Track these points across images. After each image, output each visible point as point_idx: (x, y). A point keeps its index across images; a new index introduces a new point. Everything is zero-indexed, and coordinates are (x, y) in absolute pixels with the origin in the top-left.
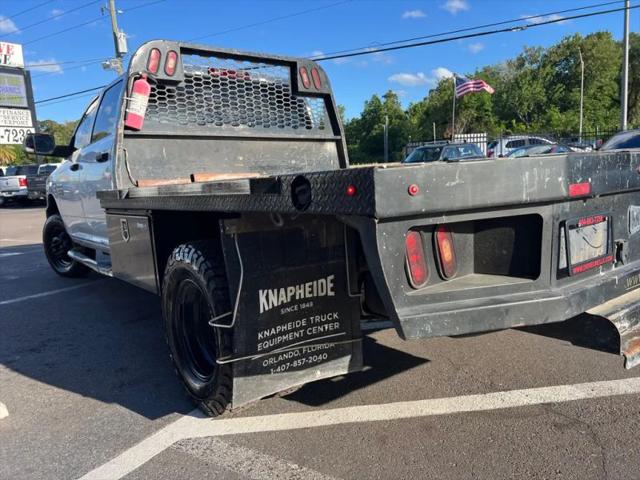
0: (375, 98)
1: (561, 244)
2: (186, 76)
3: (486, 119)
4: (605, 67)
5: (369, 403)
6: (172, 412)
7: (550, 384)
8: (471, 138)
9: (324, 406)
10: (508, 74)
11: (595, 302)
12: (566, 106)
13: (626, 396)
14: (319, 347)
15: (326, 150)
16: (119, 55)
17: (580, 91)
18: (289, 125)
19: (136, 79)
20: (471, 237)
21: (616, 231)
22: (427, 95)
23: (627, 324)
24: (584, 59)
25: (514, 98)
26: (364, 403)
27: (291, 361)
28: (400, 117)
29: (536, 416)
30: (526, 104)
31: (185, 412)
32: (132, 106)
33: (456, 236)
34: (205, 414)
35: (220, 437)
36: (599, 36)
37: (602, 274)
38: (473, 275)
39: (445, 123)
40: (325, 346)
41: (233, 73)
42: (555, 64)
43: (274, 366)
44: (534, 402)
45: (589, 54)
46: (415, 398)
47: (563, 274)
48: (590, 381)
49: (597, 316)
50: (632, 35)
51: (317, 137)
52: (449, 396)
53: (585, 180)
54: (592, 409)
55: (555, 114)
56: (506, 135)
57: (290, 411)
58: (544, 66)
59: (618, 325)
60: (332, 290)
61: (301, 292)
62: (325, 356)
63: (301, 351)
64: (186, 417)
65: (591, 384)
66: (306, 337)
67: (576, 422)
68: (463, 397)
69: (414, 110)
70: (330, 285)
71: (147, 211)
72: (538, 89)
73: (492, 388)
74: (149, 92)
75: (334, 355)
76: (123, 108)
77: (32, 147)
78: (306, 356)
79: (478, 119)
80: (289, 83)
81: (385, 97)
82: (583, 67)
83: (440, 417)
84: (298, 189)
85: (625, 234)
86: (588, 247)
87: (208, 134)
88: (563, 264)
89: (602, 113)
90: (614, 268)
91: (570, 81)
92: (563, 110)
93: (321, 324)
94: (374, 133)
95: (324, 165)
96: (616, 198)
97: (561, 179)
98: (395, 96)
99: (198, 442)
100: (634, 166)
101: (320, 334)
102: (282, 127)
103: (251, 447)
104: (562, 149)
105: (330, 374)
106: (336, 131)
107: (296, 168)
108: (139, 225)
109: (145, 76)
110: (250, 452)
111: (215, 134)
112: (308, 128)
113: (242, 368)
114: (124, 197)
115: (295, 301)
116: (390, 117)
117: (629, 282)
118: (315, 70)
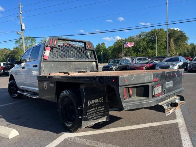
0: (99, 44)
1: (153, 91)
2: (59, 45)
3: (131, 51)
4: (162, 38)
6: (62, 132)
7: (151, 122)
8: (127, 58)
9: (100, 129)
10: (136, 39)
11: (160, 102)
12: (152, 48)
13: (168, 124)
14: (100, 114)
15: (93, 64)
16: (22, 30)
17: (156, 45)
18: (84, 58)
19: (47, 47)
20: (135, 89)
21: (163, 87)
22: (114, 44)
23: (166, 107)
24: (157, 36)
25: (138, 46)
27: (94, 117)
28: (106, 50)
29: (149, 129)
30: (141, 47)
31: (66, 132)
32: (46, 53)
33: (133, 89)
34: (71, 132)
35: (76, 137)
36: (160, 29)
37: (161, 96)
38: (136, 97)
39: (119, 52)
40: (101, 114)
41: (70, 44)
42: (149, 37)
43: (90, 119)
44: (148, 126)
45: (158, 34)
46: (121, 127)
47: (153, 96)
48: (160, 121)
49: (161, 105)
50: (169, 29)
51: (91, 61)
53: (157, 78)
54: (161, 127)
55: (149, 50)
56: (137, 56)
57: (91, 131)
58: (146, 37)
59: (164, 107)
60: (103, 100)
61: (96, 101)
62: (101, 116)
64: (66, 133)
65: (160, 122)
66: (97, 112)
67: (157, 130)
68: (132, 126)
69: (110, 48)
70: (102, 99)
71: (54, 81)
72: (145, 44)
73: (138, 124)
74: (50, 50)
75: (103, 116)
76: (43, 54)
77: (10, 62)
78: (97, 116)
79: (128, 51)
80: (84, 47)
81: (101, 44)
82: (156, 38)
83: (127, 130)
84: (101, 79)
85: (165, 89)
86: (158, 91)
87: (64, 60)
88: (153, 95)
89: (162, 50)
90: (163, 95)
91: (153, 41)
92: (151, 50)
93: (100, 109)
94: (99, 54)
95: (93, 68)
96: (163, 81)
97: (152, 78)
98: (105, 44)
99: (71, 138)
100: (166, 75)
101: (100, 111)
102: (82, 58)
103: (84, 138)
104: (152, 61)
105: (102, 121)
106: (96, 59)
107: (85, 69)
108: (51, 85)
109: (49, 46)
110: (85, 140)
111: (66, 60)
112: (89, 58)
113: (84, 119)
114: (47, 78)
115: (95, 103)
116: (103, 50)
117: (166, 98)
118: (91, 44)
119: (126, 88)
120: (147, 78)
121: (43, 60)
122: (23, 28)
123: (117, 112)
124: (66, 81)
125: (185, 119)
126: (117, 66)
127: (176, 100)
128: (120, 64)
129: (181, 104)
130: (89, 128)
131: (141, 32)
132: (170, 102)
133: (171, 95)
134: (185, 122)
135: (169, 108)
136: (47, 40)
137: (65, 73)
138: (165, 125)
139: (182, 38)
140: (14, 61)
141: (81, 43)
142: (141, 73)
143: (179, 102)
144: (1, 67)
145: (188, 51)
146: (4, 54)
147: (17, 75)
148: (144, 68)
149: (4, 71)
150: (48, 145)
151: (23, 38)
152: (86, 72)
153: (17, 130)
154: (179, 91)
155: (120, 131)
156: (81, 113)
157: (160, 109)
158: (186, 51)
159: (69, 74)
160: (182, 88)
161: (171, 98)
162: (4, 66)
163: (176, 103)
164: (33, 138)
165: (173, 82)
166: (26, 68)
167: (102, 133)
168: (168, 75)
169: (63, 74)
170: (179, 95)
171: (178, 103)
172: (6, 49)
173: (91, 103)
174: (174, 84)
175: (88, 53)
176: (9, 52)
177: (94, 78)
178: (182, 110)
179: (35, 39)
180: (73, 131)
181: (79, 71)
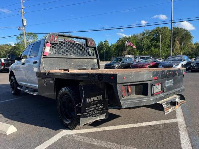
0: (101, 42)
1: (152, 89)
2: (59, 42)
3: (134, 50)
4: (166, 36)
5: (109, 126)
6: (61, 129)
7: (151, 121)
8: (130, 56)
9: (98, 126)
10: (140, 37)
11: (159, 101)
14: (99, 112)
15: (94, 61)
16: (23, 26)
17: (160, 43)
18: (85, 55)
19: (47, 43)
20: (134, 87)
21: (163, 86)
22: (117, 42)
23: (166, 106)
24: (161, 34)
25: (142, 44)
26: (108, 126)
27: (93, 115)
28: (109, 48)
29: (148, 128)
30: (145, 46)
32: (46, 50)
33: (131, 87)
34: (70, 129)
35: (75, 134)
36: (165, 28)
37: (160, 95)
38: (135, 95)
40: (100, 112)
41: (71, 41)
42: (153, 35)
43: (89, 116)
44: (147, 125)
47: (152, 95)
49: (160, 104)
50: (173, 28)
51: (92, 58)
52: (128, 124)
53: (156, 76)
54: (160, 126)
55: (153, 49)
58: (150, 35)
59: (164, 106)
60: (102, 98)
61: (95, 98)
62: (100, 114)
63: (95, 113)
64: (65, 130)
65: (160, 121)
66: (96, 109)
67: (157, 129)
68: (132, 124)
69: (113, 46)
70: (102, 97)
71: (54, 78)
72: (148, 42)
73: (138, 122)
74: (50, 46)
75: (102, 113)
76: (43, 50)
78: (96, 114)
80: (85, 44)
81: (104, 42)
82: (160, 36)
83: (126, 129)
84: (99, 77)
85: (165, 87)
86: (157, 90)
87: (65, 57)
88: (152, 93)
89: (166, 49)
90: (163, 94)
91: (157, 40)
92: (155, 48)
93: (99, 106)
94: (101, 52)
95: (94, 65)
96: (163, 79)
97: (152, 76)
98: (108, 41)
99: (70, 135)
100: (166, 73)
101: (99, 109)
102: (83, 55)
103: (83, 136)
104: (155, 60)
105: (101, 118)
106: (97, 57)
107: (86, 66)
108: (50, 82)
109: (49, 42)
110: (83, 137)
111: (66, 57)
112: (90, 55)
113: (82, 116)
114: (47, 74)
115: (94, 101)
116: (106, 48)
117: (166, 96)
118: (92, 41)
119: (124, 85)
120: (146, 76)
121: (42, 56)
122: (25, 24)
123: (118, 110)
124: (66, 78)
125: (185, 118)
126: (120, 64)
127: (176, 99)
128: (123, 62)
129: (181, 103)
130: (88, 125)
131: (145, 30)
132: (169, 101)
133: (171, 93)
134: (185, 121)
135: (168, 107)
136: (47, 36)
137: (65, 70)
138: (165, 124)
139: (187, 37)
140: (14, 57)
141: (82, 40)
142: (141, 71)
143: (179, 101)
144: (2, 63)
145: (192, 51)
146: (5, 50)
147: (17, 71)
148: (147, 66)
149: (4, 67)
150: (45, 141)
151: (24, 34)
152: (87, 69)
153: (15, 126)
154: (180, 90)
155: (120, 129)
156: (79, 110)
157: (159, 107)
158: (190, 50)
159: (68, 72)
160: (183, 87)
161: (171, 97)
162: (5, 62)
163: (175, 102)
164: (31, 134)
165: (174, 80)
166: (26, 64)
167: (101, 130)
168: (168, 73)
169: (62, 71)
170: (180, 94)
171: (177, 102)
172: (7, 45)
173: (89, 100)
174: (175, 83)
175: (90, 50)
176: (10, 48)
177: (93, 75)
178: (182, 110)
179: (37, 35)
180: (71, 129)
181: (80, 68)
